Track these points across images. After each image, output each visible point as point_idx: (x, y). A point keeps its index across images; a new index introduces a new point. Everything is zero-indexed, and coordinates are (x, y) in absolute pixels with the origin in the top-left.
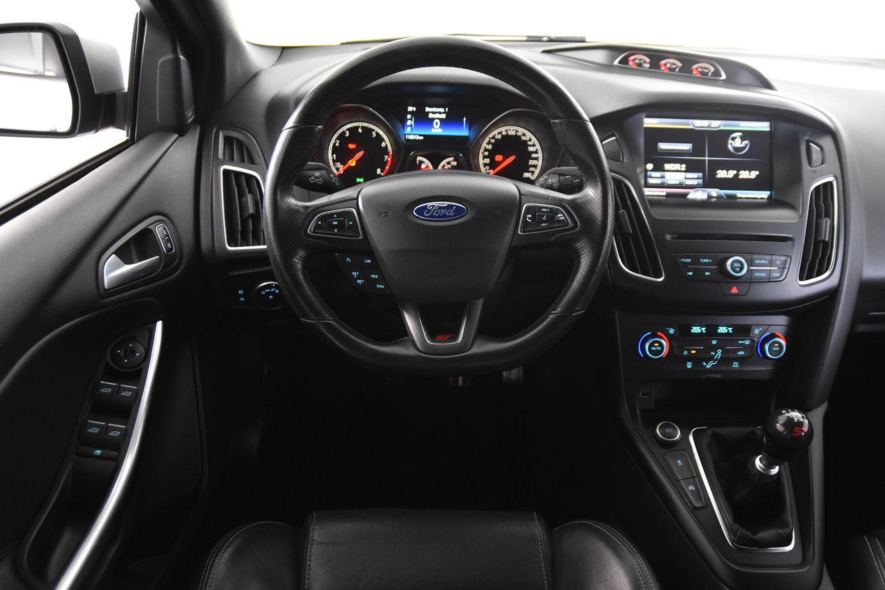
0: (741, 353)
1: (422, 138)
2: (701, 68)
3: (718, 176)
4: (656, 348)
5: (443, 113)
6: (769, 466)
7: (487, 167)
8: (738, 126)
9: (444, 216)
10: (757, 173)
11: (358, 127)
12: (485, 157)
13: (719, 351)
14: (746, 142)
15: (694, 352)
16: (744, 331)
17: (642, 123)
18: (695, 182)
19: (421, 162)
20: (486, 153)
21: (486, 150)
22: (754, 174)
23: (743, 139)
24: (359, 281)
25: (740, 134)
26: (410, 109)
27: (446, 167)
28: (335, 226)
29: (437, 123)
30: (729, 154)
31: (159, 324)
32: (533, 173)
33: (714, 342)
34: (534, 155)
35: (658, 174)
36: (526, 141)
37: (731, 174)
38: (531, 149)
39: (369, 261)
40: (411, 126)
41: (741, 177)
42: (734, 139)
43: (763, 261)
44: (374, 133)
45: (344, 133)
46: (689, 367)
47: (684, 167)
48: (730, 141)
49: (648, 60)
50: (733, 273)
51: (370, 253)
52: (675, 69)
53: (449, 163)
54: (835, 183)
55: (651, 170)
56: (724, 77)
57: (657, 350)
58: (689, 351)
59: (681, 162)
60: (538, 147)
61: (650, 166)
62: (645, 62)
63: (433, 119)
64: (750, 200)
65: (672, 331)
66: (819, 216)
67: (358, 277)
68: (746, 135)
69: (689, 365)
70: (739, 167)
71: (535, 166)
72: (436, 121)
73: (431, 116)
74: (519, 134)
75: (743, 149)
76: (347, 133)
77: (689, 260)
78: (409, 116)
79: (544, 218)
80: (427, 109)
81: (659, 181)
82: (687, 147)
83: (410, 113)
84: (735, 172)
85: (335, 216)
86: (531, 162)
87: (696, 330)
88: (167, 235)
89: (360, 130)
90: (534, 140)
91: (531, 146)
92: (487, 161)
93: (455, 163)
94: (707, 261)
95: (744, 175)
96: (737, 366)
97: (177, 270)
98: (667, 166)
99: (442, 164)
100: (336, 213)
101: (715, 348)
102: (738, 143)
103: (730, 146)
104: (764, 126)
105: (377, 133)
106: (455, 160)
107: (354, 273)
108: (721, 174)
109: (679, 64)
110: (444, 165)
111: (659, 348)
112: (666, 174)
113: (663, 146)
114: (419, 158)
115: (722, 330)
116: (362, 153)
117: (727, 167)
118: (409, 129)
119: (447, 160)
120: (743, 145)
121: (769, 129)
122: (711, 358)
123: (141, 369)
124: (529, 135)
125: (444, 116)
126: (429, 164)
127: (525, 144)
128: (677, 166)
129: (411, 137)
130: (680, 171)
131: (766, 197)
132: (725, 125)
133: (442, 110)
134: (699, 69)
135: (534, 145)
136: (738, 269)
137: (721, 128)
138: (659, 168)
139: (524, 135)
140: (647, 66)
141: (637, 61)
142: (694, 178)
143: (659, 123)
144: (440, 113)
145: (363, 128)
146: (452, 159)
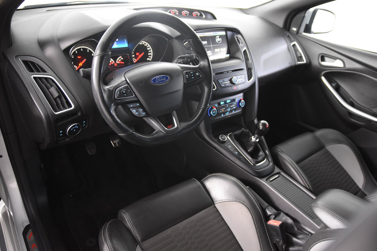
32: (150, 58)
34: (149, 51)
36: (146, 46)
38: (148, 49)
44: (88, 50)
49: (177, 11)
52: (187, 14)
53: (120, 59)
56: (204, 16)
57: (215, 113)
60: (150, 48)
62: (177, 12)
71: (151, 55)
74: (143, 44)
86: (149, 54)
89: (82, 50)
90: (149, 45)
91: (148, 48)
93: (122, 59)
105: (89, 50)
109: (188, 12)
110: (119, 60)
124: (147, 44)
127: (146, 47)
135: (149, 47)
139: (145, 44)
140: (178, 13)
141: (174, 12)
146: (121, 57)
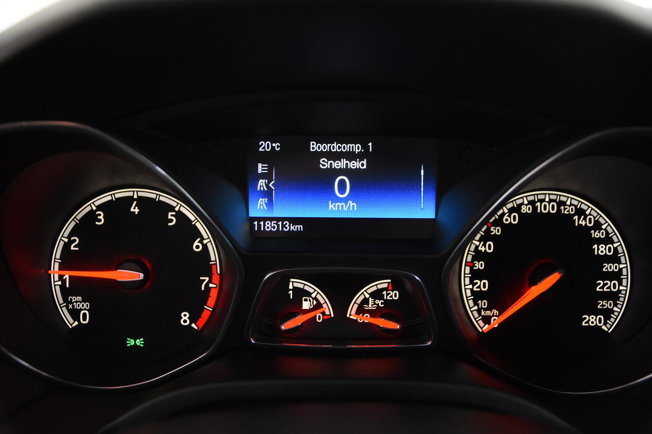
1: (300, 227)
5: (360, 156)
7: (484, 303)
11: (130, 200)
12: (475, 275)
19: (301, 294)
20: (480, 265)
21: (478, 255)
26: (265, 146)
27: (371, 306)
29: (342, 185)
32: (607, 313)
34: (608, 267)
36: (587, 229)
38: (602, 250)
40: (268, 194)
44: (170, 215)
45: (92, 215)
53: (377, 295)
60: (618, 242)
63: (333, 173)
71: (614, 296)
73: (325, 164)
74: (568, 210)
76: (101, 216)
78: (260, 168)
80: (314, 146)
83: (266, 157)
86: (602, 286)
89: (135, 210)
90: (607, 225)
91: (599, 241)
92: (483, 285)
93: (394, 295)
99: (359, 298)
105: (180, 215)
106: (394, 286)
110: (366, 301)
114: (296, 283)
118: (262, 202)
119: (372, 288)
124: (594, 213)
125: (361, 164)
126: (322, 298)
127: (583, 237)
129: (269, 226)
133: (357, 148)
135: (608, 240)
139: (580, 212)
144: (351, 156)
145: (142, 201)
146: (383, 284)
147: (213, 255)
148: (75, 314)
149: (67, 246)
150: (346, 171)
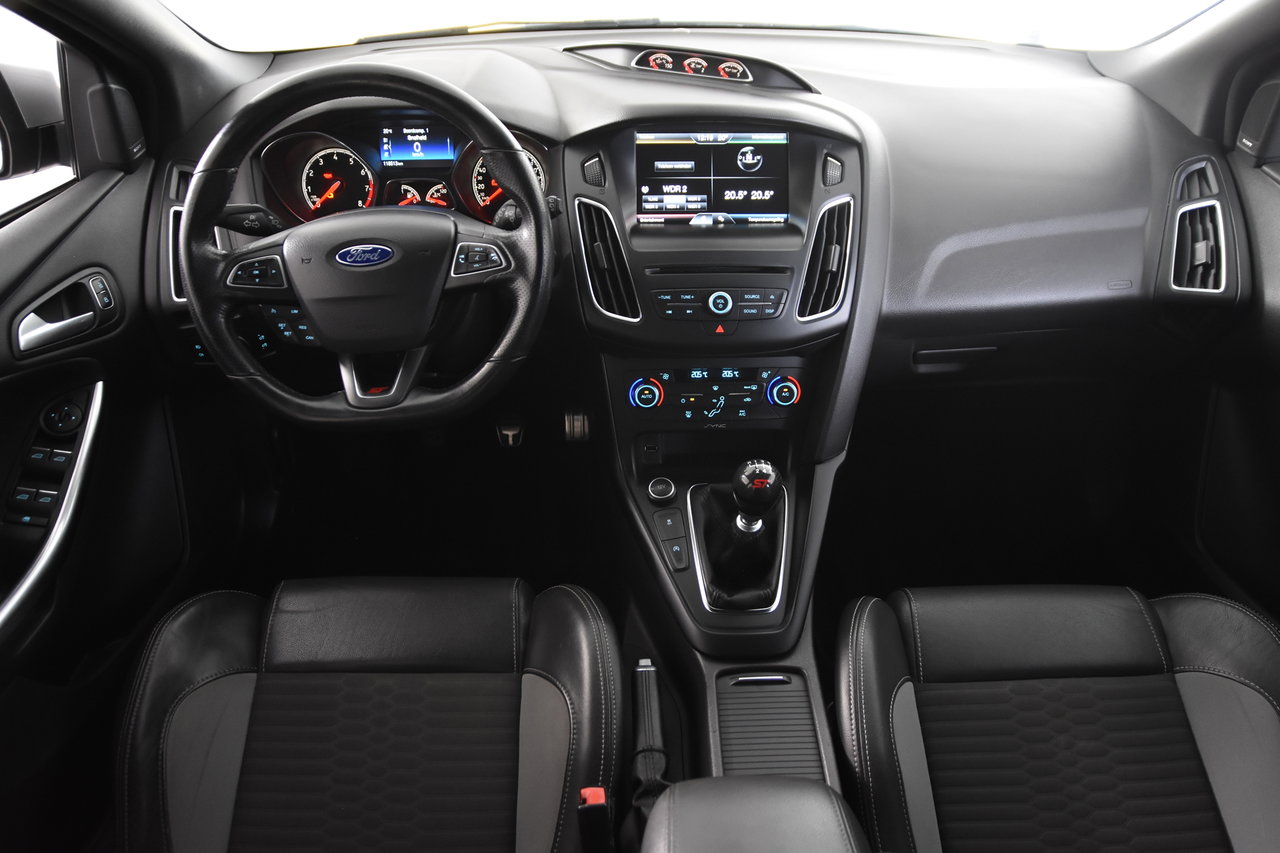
0: (748, 399)
1: (402, 164)
2: (729, 67)
3: (727, 198)
4: (647, 395)
5: (424, 134)
6: (750, 522)
7: (482, 194)
8: (750, 139)
9: (368, 260)
10: (772, 193)
11: (333, 153)
12: (479, 182)
13: (722, 399)
14: (759, 157)
15: (692, 399)
16: (750, 375)
17: (633, 139)
18: (699, 206)
19: (406, 191)
20: (480, 178)
21: (479, 174)
22: (768, 194)
23: (754, 153)
24: (286, 333)
25: (752, 148)
26: (386, 131)
27: (435, 196)
28: (257, 276)
29: (417, 147)
30: (739, 172)
31: (100, 386)
33: (715, 388)
35: (655, 198)
37: (742, 194)
39: (296, 311)
40: (388, 150)
41: (753, 198)
42: (744, 154)
43: (753, 296)
45: (317, 161)
46: (688, 416)
47: (685, 187)
48: (740, 157)
50: (717, 311)
51: (296, 302)
54: (852, 203)
55: (647, 194)
58: (688, 399)
59: (681, 183)
61: (645, 189)
63: (413, 142)
64: (763, 225)
65: (666, 377)
66: (829, 243)
67: (285, 329)
68: (758, 149)
69: (688, 415)
70: (750, 186)
72: (415, 145)
73: (410, 138)
75: (756, 164)
76: (321, 161)
77: (668, 297)
78: (385, 140)
79: (477, 258)
80: (405, 131)
81: (656, 206)
82: (688, 165)
83: (386, 136)
84: (746, 193)
85: (257, 264)
87: (696, 374)
88: (105, 288)
92: (482, 186)
94: (688, 297)
95: (756, 195)
96: (743, 414)
97: (120, 325)
98: (666, 189)
99: (430, 193)
100: (257, 262)
101: (717, 395)
102: (749, 159)
103: (739, 163)
104: (780, 138)
106: (444, 187)
107: (281, 325)
108: (729, 195)
111: (650, 396)
112: (665, 198)
113: (661, 165)
114: (404, 187)
115: (727, 374)
116: (338, 184)
117: (736, 186)
118: (387, 154)
119: (435, 188)
120: (755, 161)
121: (785, 142)
122: (714, 406)
123: (76, 434)
125: (424, 138)
126: (415, 193)
128: (677, 188)
129: (390, 164)
130: (682, 194)
131: (782, 220)
132: (733, 139)
133: (422, 131)
134: (727, 69)
136: (721, 306)
137: (729, 142)
138: (656, 190)
142: (696, 201)
143: (656, 139)
144: (420, 134)
145: (338, 154)
147: (370, 176)
148: (314, 203)
149: (308, 174)
150: (419, 141)
